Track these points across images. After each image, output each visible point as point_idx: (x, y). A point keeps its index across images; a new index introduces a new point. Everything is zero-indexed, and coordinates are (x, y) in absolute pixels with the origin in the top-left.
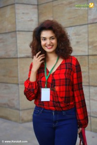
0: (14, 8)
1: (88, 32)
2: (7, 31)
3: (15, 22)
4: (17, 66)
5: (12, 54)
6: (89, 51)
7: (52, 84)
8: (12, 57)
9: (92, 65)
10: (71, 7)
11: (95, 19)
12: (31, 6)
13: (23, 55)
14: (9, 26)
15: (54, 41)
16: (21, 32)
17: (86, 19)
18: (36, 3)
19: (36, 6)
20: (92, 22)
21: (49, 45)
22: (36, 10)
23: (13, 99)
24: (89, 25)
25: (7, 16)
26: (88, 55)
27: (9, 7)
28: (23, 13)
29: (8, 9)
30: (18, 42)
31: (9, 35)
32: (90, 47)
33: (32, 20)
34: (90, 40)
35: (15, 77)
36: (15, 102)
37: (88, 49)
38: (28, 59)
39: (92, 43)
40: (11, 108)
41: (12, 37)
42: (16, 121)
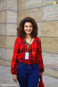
0: (6, 12)
1: (41, 26)
2: (2, 23)
3: (7, 19)
4: (6, 40)
5: (4, 34)
6: (42, 35)
7: (30, 51)
8: (4, 35)
9: (43, 41)
10: (34, 13)
11: (46, 20)
12: (15, 12)
13: (9, 35)
14: (3, 20)
15: (32, 28)
16: (9, 24)
17: (41, 19)
18: (17, 11)
19: (17, 12)
20: (43, 21)
21: (29, 30)
22: (17, 14)
23: (3, 55)
24: (42, 22)
25: (2, 16)
26: (41, 37)
27: (4, 11)
28: (10, 15)
29: (3, 13)
30: (7, 28)
31: (3, 25)
32: (42, 33)
33: (14, 18)
34: (42, 30)
35: (5, 45)
36: (4, 57)
37: (41, 34)
38: (11, 37)
39: (43, 31)
40: (2, 59)
41: (5, 26)
42: (4, 66)
